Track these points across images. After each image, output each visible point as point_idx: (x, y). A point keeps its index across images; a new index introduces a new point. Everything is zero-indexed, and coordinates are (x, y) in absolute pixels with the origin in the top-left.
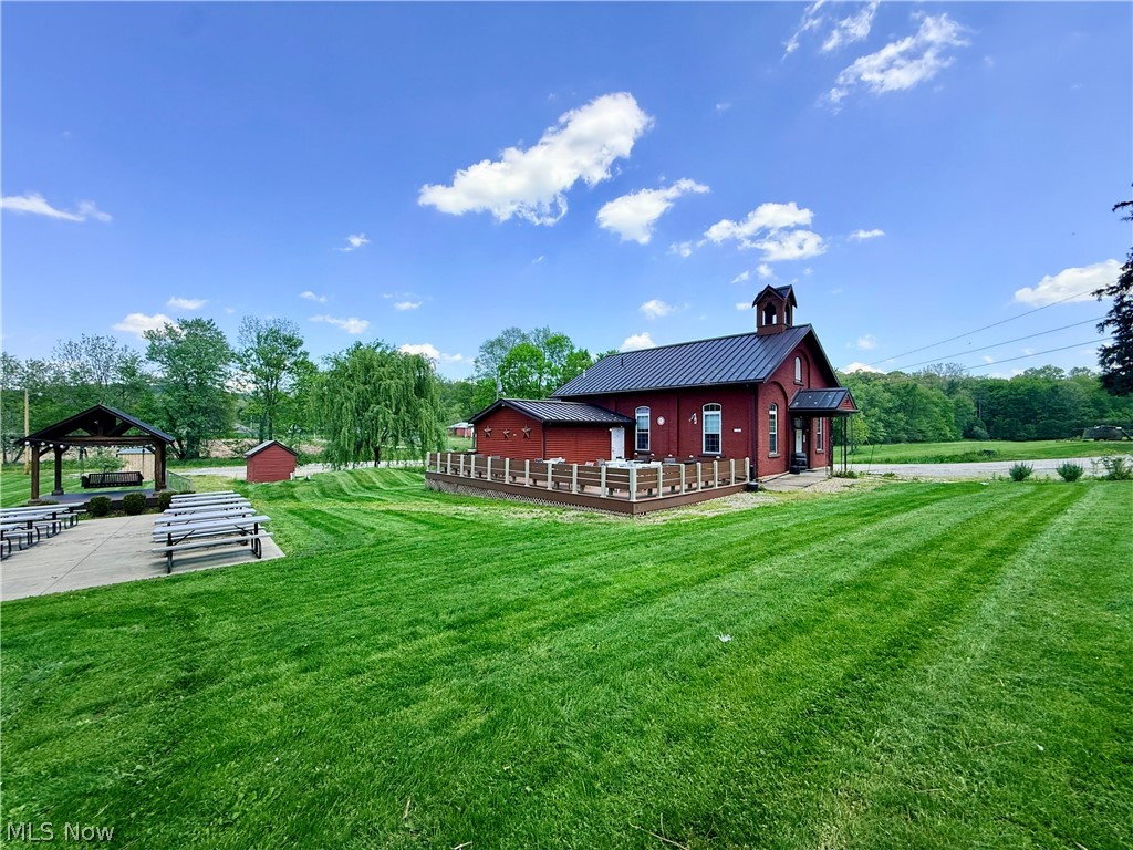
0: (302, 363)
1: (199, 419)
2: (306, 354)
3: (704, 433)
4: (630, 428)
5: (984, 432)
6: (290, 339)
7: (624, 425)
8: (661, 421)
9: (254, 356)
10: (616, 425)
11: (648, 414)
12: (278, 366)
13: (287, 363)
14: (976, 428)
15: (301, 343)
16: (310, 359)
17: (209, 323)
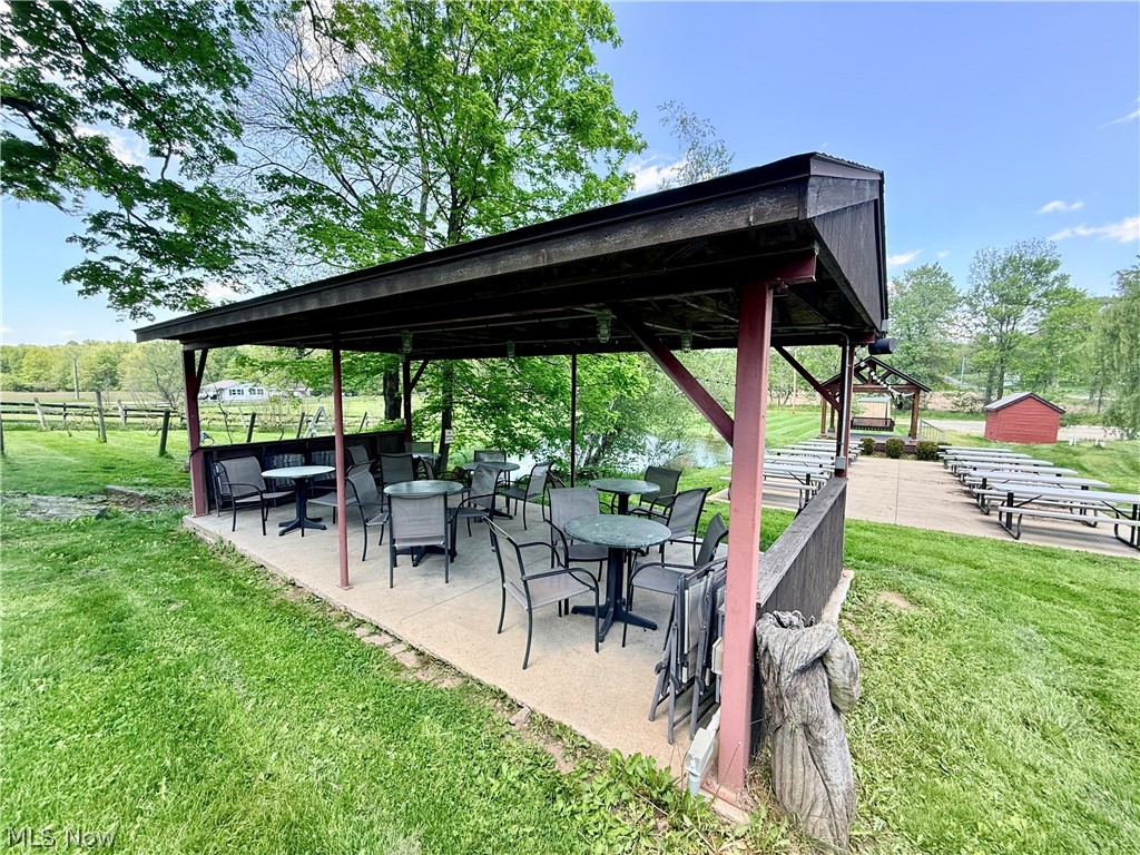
0: (1057, 292)
1: (921, 370)
2: (1065, 278)
6: (1039, 264)
9: (987, 294)
12: (1021, 301)
13: (1033, 296)
15: (1056, 265)
16: (1070, 285)
17: (935, 267)
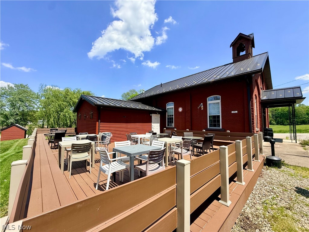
3: (208, 115)
4: (163, 114)
5: (274, 123)
7: (159, 112)
8: (180, 110)
10: (155, 112)
11: (173, 107)
14: (272, 122)
